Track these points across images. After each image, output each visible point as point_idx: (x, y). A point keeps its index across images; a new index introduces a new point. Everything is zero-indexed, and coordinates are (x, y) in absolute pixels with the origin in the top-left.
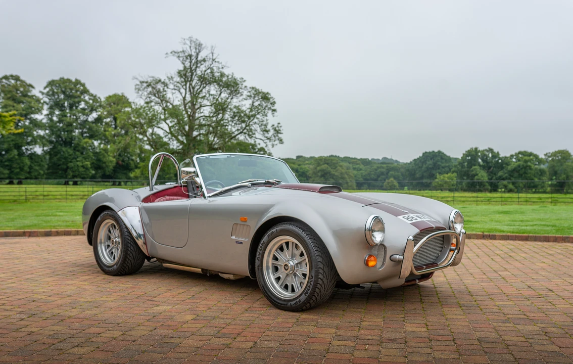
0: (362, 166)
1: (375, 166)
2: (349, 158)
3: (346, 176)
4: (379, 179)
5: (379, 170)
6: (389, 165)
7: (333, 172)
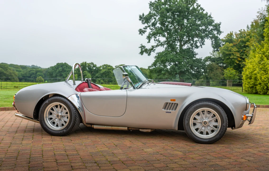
0: (21, 69)
1: (29, 70)
2: (13, 65)
3: (13, 75)
4: (31, 77)
5: (32, 72)
6: (37, 69)
7: (5, 72)
